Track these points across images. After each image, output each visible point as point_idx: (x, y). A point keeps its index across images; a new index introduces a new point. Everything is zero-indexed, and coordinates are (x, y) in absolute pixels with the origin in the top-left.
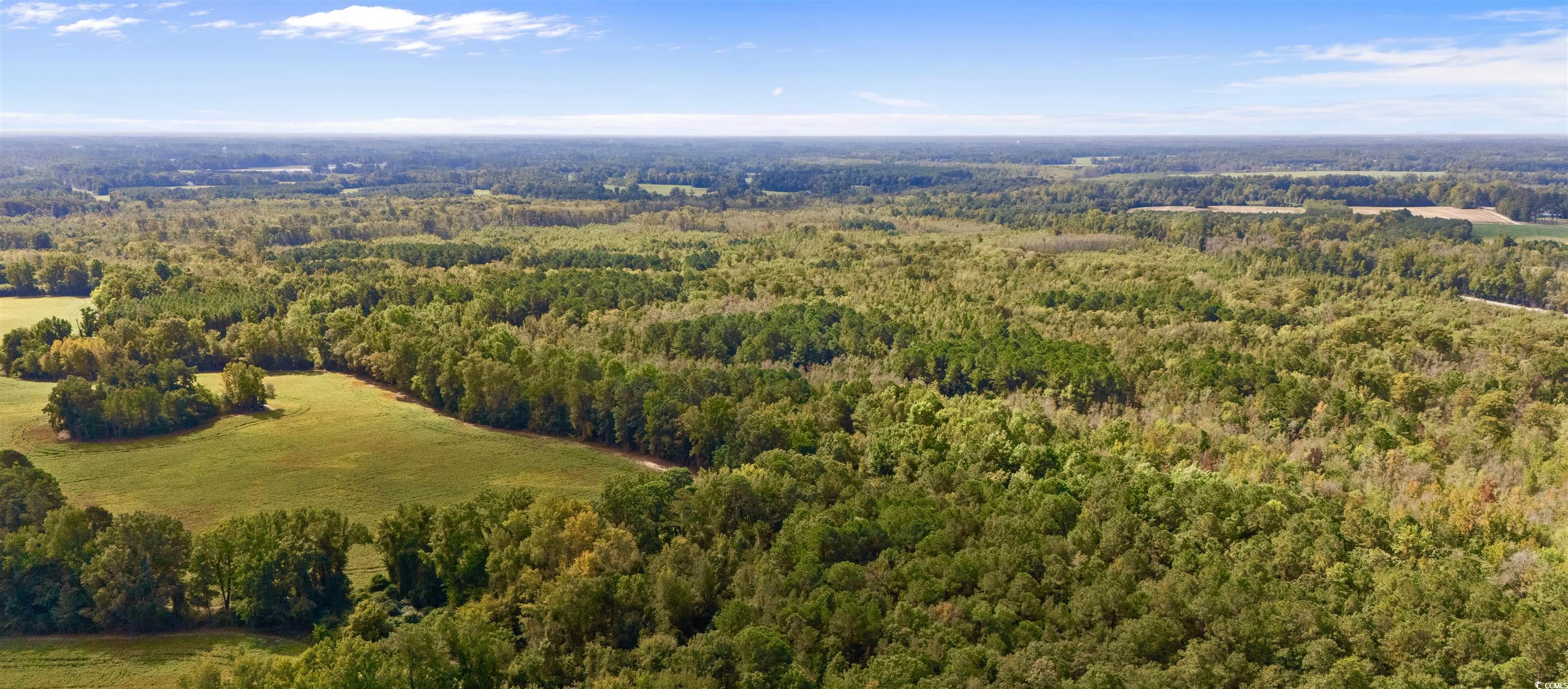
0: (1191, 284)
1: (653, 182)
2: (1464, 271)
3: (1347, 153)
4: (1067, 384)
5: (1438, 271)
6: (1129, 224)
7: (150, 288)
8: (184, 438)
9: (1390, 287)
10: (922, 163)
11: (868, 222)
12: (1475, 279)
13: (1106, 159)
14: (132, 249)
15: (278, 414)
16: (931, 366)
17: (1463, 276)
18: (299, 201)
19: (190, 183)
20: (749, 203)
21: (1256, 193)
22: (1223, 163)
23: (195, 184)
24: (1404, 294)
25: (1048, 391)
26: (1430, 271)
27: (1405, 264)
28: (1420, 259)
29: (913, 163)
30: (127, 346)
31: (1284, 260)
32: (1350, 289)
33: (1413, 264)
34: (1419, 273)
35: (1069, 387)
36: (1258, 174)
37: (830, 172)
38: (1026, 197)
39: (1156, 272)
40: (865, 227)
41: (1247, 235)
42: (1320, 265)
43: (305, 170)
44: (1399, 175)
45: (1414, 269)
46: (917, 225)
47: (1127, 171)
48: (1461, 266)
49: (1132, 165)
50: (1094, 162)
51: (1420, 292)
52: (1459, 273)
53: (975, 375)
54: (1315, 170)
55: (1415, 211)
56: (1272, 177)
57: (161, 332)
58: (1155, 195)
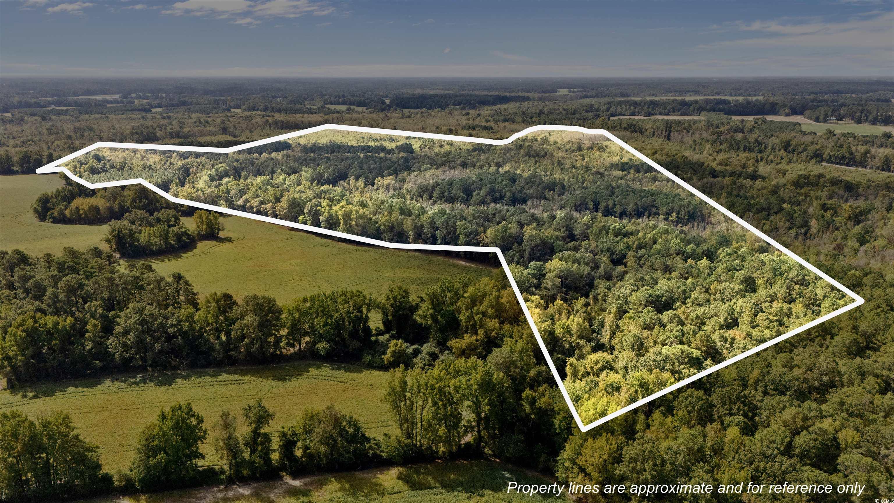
0: (686, 158)
1: (331, 104)
2: (819, 150)
3: (704, 87)
4: (672, 213)
5: (805, 150)
6: (623, 126)
7: (101, 168)
8: (185, 255)
9: (782, 158)
10: (477, 93)
11: (478, 126)
12: (826, 153)
13: (575, 90)
14: (58, 146)
15: (229, 240)
16: (591, 205)
17: (819, 152)
18: (134, 116)
19: (52, 106)
20: (401, 116)
21: (673, 108)
22: (642, 92)
23: (55, 106)
24: (790, 162)
25: (662, 217)
26: (800, 150)
27: (785, 146)
28: (794, 143)
29: (471, 92)
30: (117, 202)
31: (721, 144)
32: (762, 159)
33: (790, 146)
34: (793, 151)
35: (674, 214)
36: (668, 98)
37: (430, 98)
38: (553, 111)
39: (663, 152)
40: (477, 129)
41: (691, 131)
42: (742, 147)
43: (117, 96)
44: (741, 98)
45: (791, 148)
46: (505, 127)
47: (592, 97)
48: (818, 147)
49: (594, 94)
50: (570, 92)
51: (799, 161)
52: (817, 150)
53: (618, 209)
54: (691, 96)
55: (769, 118)
56: (676, 100)
57: (135, 194)
58: (619, 110)
